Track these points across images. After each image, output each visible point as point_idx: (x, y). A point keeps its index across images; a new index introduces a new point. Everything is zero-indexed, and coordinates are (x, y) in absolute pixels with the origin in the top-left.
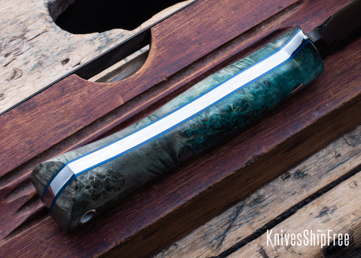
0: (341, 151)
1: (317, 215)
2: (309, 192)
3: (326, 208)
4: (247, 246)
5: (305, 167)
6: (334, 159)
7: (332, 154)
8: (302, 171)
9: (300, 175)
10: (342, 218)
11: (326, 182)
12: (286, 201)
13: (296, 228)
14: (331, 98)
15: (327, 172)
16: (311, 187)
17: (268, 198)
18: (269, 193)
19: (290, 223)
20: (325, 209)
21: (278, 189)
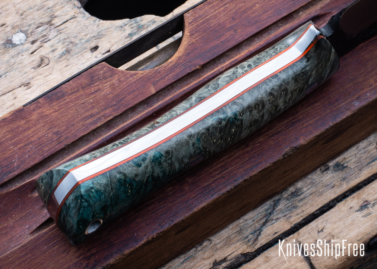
1: (357, 209)
2: (349, 185)
3: (367, 201)
5: (345, 158)
6: (375, 150)
7: (373, 145)
8: (342, 163)
9: (340, 167)
11: (366, 175)
12: (325, 194)
13: (335, 223)
14: (372, 87)
15: (368, 164)
16: (351, 179)
17: (306, 191)
18: (307, 186)
19: (329, 217)
20: (366, 203)
21: (316, 182)
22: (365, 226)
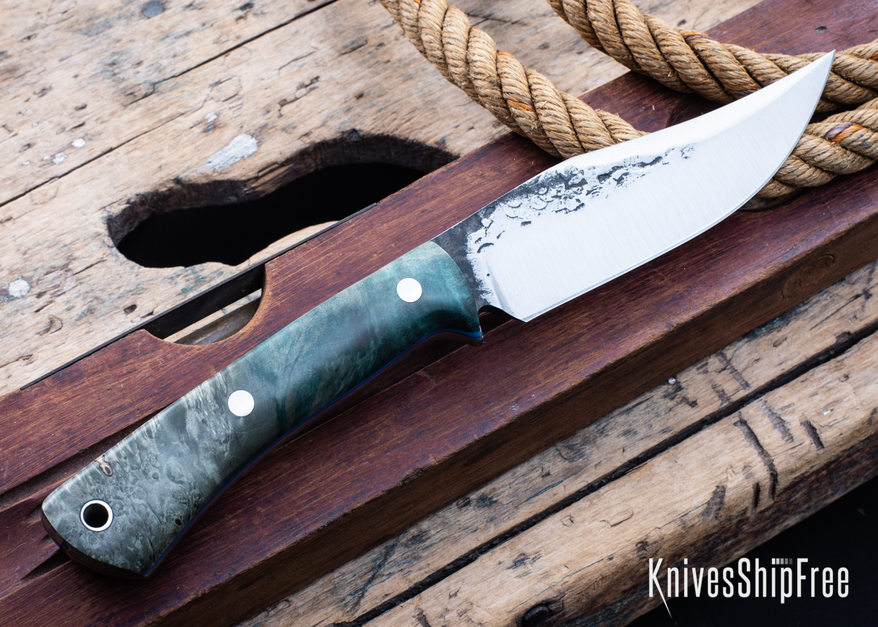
0: (551, 467)
1: (509, 566)
2: (499, 529)
3: (524, 554)
4: (398, 608)
5: (494, 489)
6: (540, 479)
7: (537, 471)
8: (489, 496)
9: (486, 502)
10: (547, 572)
11: (525, 515)
12: (462, 541)
13: (475, 584)
14: (539, 386)
15: (528, 499)
16: (502, 521)
17: (434, 535)
18: (436, 528)
19: (466, 575)
20: (522, 557)
21: (450, 522)
22: (520, 590)
